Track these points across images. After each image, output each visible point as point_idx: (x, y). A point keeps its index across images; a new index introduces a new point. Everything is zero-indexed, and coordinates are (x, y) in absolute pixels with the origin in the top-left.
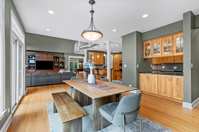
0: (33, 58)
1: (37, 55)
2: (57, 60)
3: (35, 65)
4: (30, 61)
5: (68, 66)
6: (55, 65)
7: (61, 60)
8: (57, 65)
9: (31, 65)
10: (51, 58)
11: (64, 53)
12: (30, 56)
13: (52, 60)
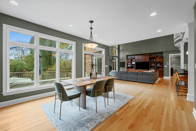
0: (134, 60)
1: (136, 57)
2: (154, 61)
3: (135, 66)
4: (132, 62)
5: (168, 66)
6: (152, 65)
7: (158, 60)
8: (154, 65)
9: (133, 66)
10: (147, 59)
11: (163, 52)
12: (132, 59)
13: (148, 60)
